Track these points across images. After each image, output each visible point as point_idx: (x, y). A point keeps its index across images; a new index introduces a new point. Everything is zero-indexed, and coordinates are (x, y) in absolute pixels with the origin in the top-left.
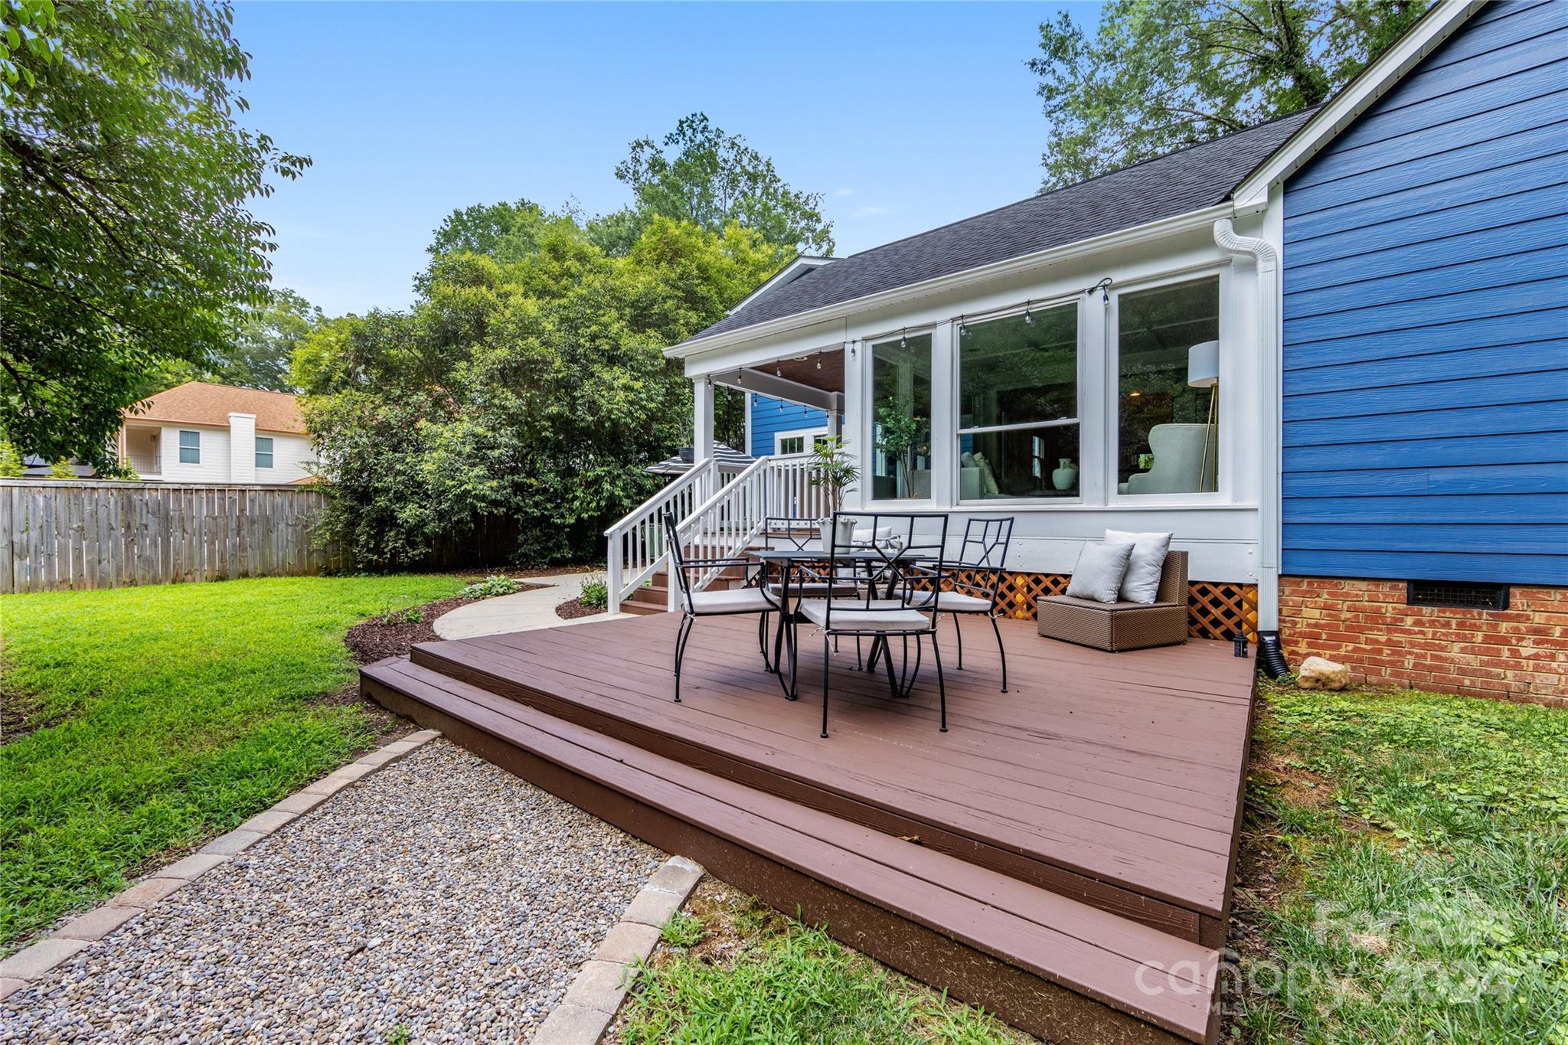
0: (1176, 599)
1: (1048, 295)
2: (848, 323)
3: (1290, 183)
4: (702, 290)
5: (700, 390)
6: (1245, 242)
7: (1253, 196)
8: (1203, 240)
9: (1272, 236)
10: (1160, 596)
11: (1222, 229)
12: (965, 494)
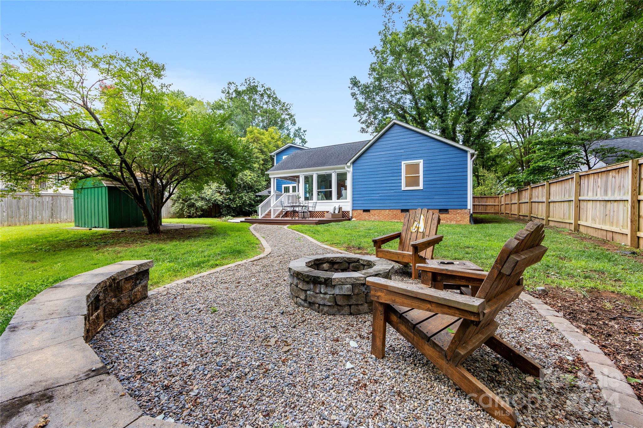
0: (341, 213)
1: (328, 172)
2: (300, 172)
3: (353, 163)
4: (265, 150)
5: (272, 180)
6: (348, 169)
7: (349, 164)
8: (344, 168)
9: (351, 169)
10: (339, 212)
11: (346, 167)
12: (318, 200)
